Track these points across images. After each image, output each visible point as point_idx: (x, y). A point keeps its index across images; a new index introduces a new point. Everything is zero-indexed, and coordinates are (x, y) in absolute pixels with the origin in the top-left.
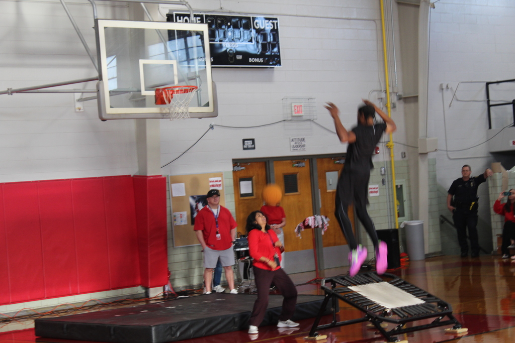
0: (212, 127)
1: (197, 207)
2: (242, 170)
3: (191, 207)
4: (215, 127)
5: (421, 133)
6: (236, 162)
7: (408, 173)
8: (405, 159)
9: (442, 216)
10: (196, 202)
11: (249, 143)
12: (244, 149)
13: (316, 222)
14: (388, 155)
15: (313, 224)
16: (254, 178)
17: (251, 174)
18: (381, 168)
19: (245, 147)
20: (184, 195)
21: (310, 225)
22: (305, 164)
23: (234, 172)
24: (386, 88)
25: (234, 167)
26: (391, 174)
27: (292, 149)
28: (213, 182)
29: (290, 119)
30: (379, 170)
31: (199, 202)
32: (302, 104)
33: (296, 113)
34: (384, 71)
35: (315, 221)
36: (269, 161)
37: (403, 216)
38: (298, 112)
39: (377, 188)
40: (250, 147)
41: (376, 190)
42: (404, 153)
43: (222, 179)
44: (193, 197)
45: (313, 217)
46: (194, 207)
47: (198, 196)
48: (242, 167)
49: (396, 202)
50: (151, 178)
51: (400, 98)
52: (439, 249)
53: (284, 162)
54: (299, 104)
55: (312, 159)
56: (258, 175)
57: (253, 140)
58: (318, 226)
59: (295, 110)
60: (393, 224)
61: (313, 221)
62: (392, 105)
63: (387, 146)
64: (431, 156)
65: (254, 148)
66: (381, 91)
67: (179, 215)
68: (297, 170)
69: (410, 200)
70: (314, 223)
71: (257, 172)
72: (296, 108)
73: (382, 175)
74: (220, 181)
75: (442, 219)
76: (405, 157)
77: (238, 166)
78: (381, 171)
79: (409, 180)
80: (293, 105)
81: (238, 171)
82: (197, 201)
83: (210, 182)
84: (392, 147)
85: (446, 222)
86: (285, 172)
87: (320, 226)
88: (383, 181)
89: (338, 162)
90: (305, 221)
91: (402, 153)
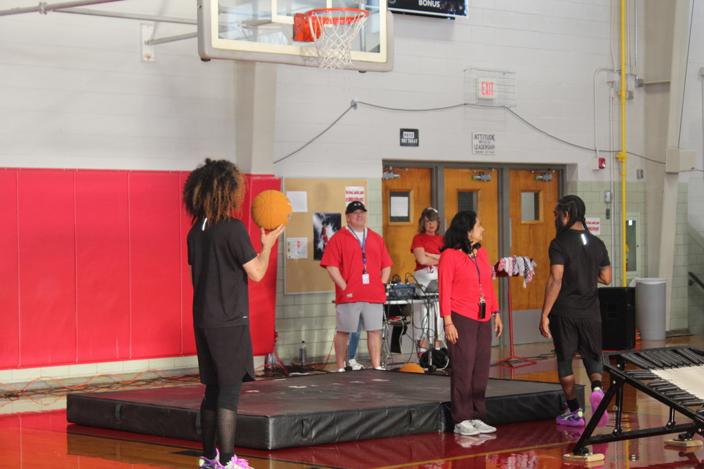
0: (354, 105)
1: (324, 232)
2: (395, 178)
3: (315, 231)
4: (358, 105)
5: (671, 141)
6: (388, 165)
7: (645, 203)
8: (642, 180)
9: (691, 274)
10: (323, 224)
11: (410, 136)
12: (402, 144)
13: (516, 266)
14: (616, 172)
15: (511, 270)
16: (412, 193)
17: (407, 185)
18: (605, 192)
19: (403, 141)
20: (306, 210)
21: (507, 270)
22: (491, 177)
23: (384, 180)
24: (620, 66)
25: (384, 171)
26: (621, 203)
27: (474, 150)
28: (351, 193)
29: (474, 102)
30: (603, 194)
31: (327, 224)
32: (494, 81)
33: (483, 94)
34: (620, 40)
35: (514, 265)
36: (436, 168)
37: (634, 269)
38: (487, 92)
39: (598, 223)
40: (411, 141)
41: (596, 226)
42: (642, 171)
43: (365, 189)
44: (319, 215)
45: (511, 259)
46: (320, 231)
47: (327, 215)
48: (394, 173)
49: (625, 247)
50: (258, 178)
51: (640, 84)
52: (685, 325)
53: (460, 170)
54: (489, 80)
55: (502, 169)
56: (418, 189)
57: (416, 132)
58: (518, 274)
59: (483, 88)
60: (618, 281)
61: (511, 266)
62: (628, 95)
63: (617, 158)
64: (683, 178)
65: (417, 145)
66: (612, 70)
67: (296, 243)
68: (478, 185)
69: (645, 245)
70: (514, 268)
71: (418, 183)
72: (485, 86)
73: (607, 203)
74: (362, 193)
75: (691, 278)
76: (642, 176)
77: (390, 172)
78: (606, 197)
79: (645, 214)
80: (481, 80)
81: (389, 179)
82: (325, 223)
83: (347, 193)
84: (624, 160)
85: (696, 283)
86: (461, 187)
87: (522, 274)
88: (608, 214)
89: (541, 177)
90: (498, 263)
91: (638, 171)
